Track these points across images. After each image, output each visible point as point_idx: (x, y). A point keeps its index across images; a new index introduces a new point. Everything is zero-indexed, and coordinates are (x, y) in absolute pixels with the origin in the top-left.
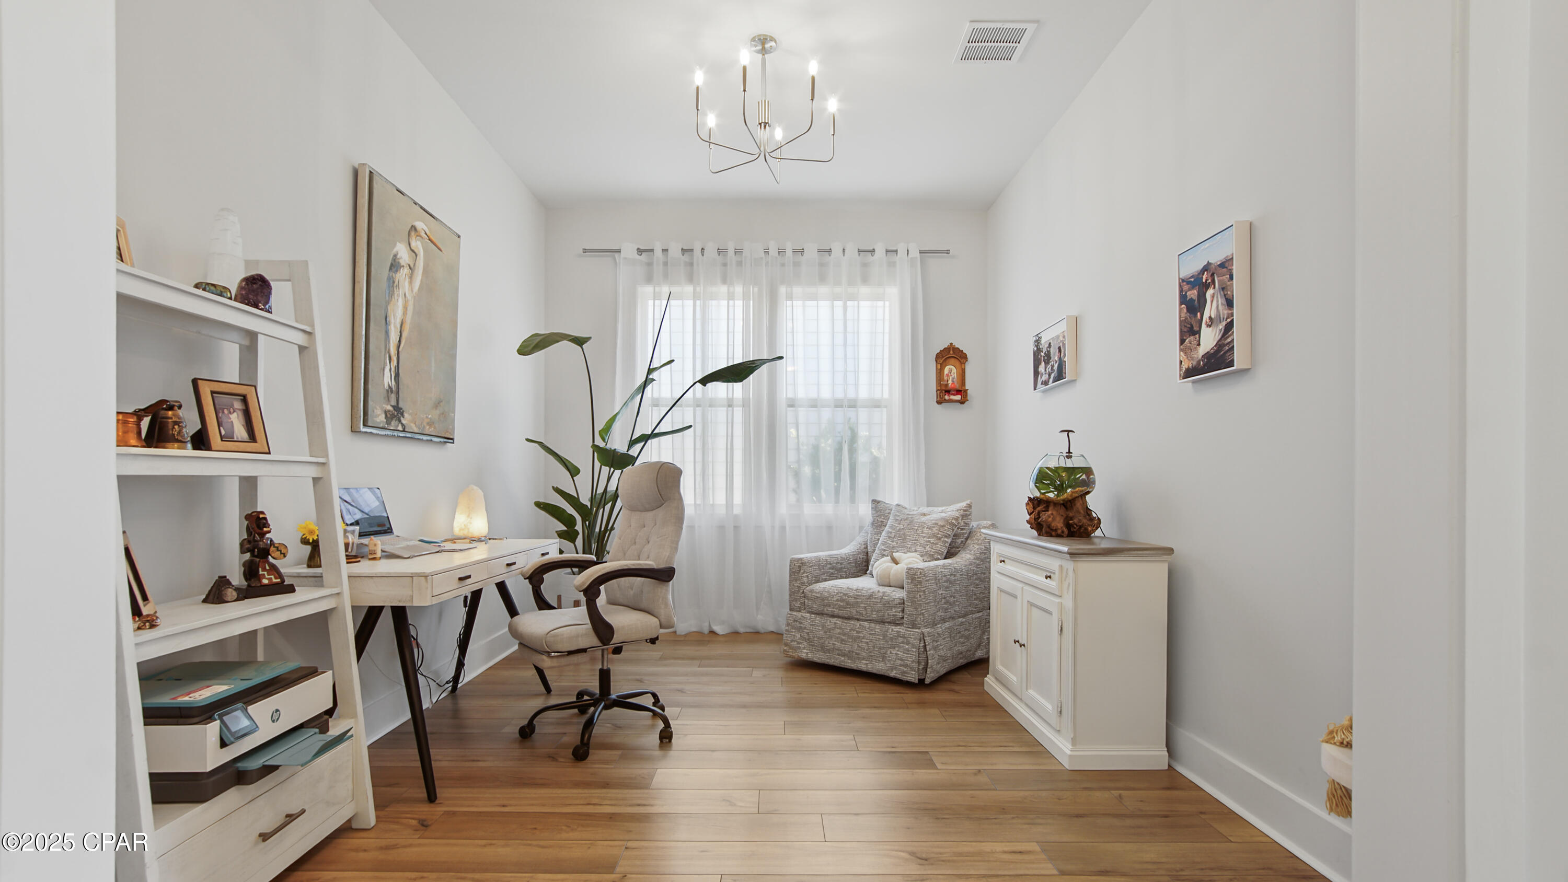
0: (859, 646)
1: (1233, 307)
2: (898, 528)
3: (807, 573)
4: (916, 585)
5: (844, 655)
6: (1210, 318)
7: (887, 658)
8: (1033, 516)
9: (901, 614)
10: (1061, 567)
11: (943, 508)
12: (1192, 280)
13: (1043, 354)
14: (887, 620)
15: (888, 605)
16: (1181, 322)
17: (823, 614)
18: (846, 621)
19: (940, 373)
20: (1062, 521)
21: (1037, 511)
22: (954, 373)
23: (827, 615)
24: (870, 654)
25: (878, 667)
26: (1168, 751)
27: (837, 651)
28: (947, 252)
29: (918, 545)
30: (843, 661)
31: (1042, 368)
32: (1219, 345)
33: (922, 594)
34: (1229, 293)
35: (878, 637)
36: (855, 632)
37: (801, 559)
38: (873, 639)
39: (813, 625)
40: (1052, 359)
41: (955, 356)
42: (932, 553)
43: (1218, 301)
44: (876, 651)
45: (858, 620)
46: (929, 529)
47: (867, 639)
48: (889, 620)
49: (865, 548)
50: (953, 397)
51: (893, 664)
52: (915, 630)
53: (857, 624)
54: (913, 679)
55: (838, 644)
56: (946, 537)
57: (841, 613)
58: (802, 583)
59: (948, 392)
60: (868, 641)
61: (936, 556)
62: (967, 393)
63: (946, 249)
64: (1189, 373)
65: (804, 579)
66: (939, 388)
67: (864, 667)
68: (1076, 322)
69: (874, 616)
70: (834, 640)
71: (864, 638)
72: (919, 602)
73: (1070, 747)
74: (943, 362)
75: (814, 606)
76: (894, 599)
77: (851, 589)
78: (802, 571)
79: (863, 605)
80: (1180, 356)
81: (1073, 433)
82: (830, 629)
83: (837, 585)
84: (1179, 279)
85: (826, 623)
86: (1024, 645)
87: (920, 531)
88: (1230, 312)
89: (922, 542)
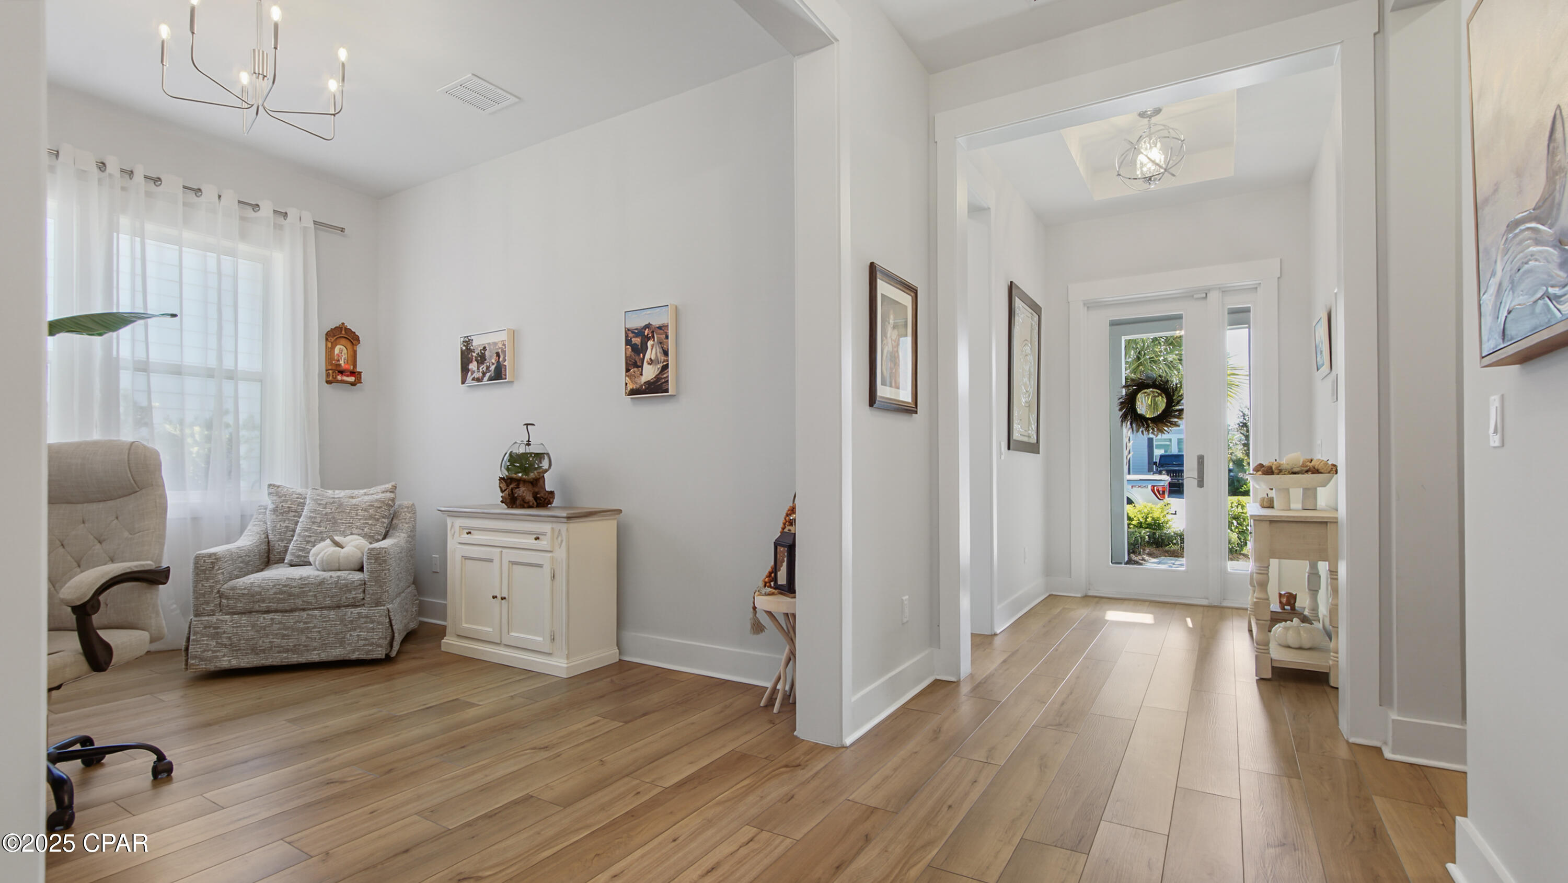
0: (308, 637)
1: (668, 356)
2: (324, 512)
3: (222, 569)
4: (380, 564)
5: (287, 651)
6: (651, 359)
7: (347, 642)
8: (507, 492)
9: (362, 595)
10: (553, 529)
11: (365, 490)
12: (636, 331)
13: (474, 354)
14: (345, 604)
15: (347, 588)
16: (626, 358)
17: (250, 612)
18: (287, 615)
19: (330, 352)
20: (531, 495)
21: (510, 488)
22: (345, 354)
23: (257, 612)
24: (324, 642)
25: (336, 653)
26: (619, 649)
27: (277, 649)
28: (342, 230)
29: (353, 528)
30: (285, 658)
31: (473, 366)
32: (658, 378)
33: (386, 572)
34: (665, 346)
35: (333, 623)
36: (302, 623)
37: (215, 554)
38: (327, 626)
39: (237, 627)
40: (488, 360)
41: (346, 336)
42: (372, 534)
43: (656, 350)
44: (332, 637)
45: (304, 610)
46: (365, 511)
47: (318, 628)
48: (347, 603)
49: (265, 538)
50: (345, 378)
51: (355, 646)
52: (380, 608)
53: (304, 614)
54: (380, 655)
55: (277, 641)
56: (383, 518)
57: (280, 606)
58: (216, 581)
59: (341, 372)
60: (320, 629)
61: (376, 537)
62: (361, 375)
63: (341, 227)
64: (633, 392)
65: (219, 576)
66: (330, 368)
67: (317, 658)
68: (513, 334)
69: (327, 602)
70: (271, 637)
71: (314, 627)
72: (384, 581)
73: (566, 661)
74: (334, 342)
75: (239, 605)
76: (354, 581)
77: (292, 579)
78: (217, 568)
79: (311, 594)
80: (626, 380)
81: (534, 426)
82: (265, 626)
83: (270, 577)
84: (625, 328)
85: (257, 621)
86: (505, 598)
87: (353, 513)
88: (666, 358)
89: (358, 524)
